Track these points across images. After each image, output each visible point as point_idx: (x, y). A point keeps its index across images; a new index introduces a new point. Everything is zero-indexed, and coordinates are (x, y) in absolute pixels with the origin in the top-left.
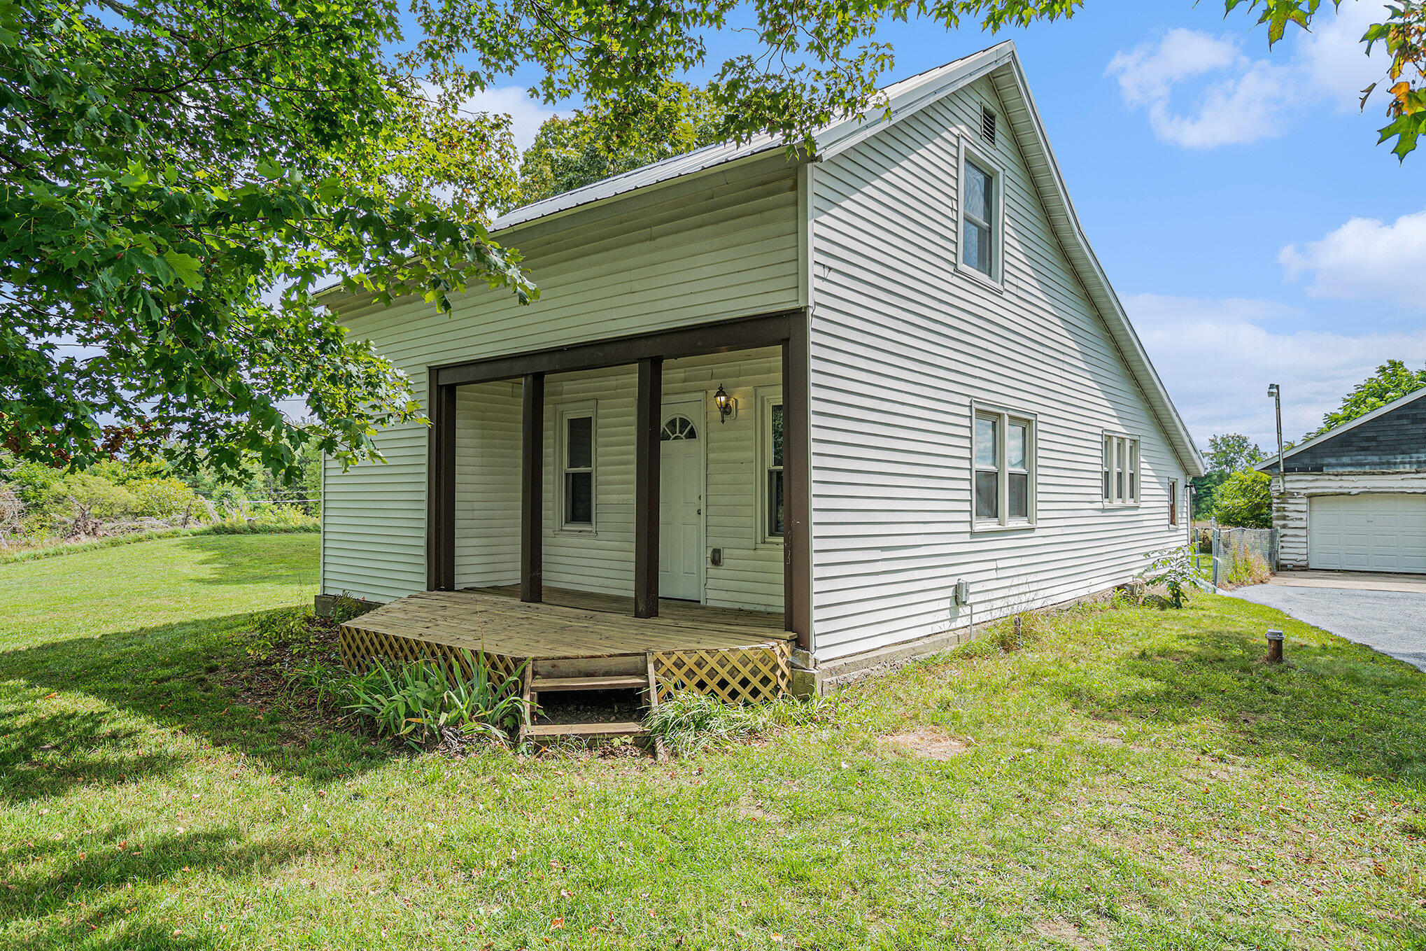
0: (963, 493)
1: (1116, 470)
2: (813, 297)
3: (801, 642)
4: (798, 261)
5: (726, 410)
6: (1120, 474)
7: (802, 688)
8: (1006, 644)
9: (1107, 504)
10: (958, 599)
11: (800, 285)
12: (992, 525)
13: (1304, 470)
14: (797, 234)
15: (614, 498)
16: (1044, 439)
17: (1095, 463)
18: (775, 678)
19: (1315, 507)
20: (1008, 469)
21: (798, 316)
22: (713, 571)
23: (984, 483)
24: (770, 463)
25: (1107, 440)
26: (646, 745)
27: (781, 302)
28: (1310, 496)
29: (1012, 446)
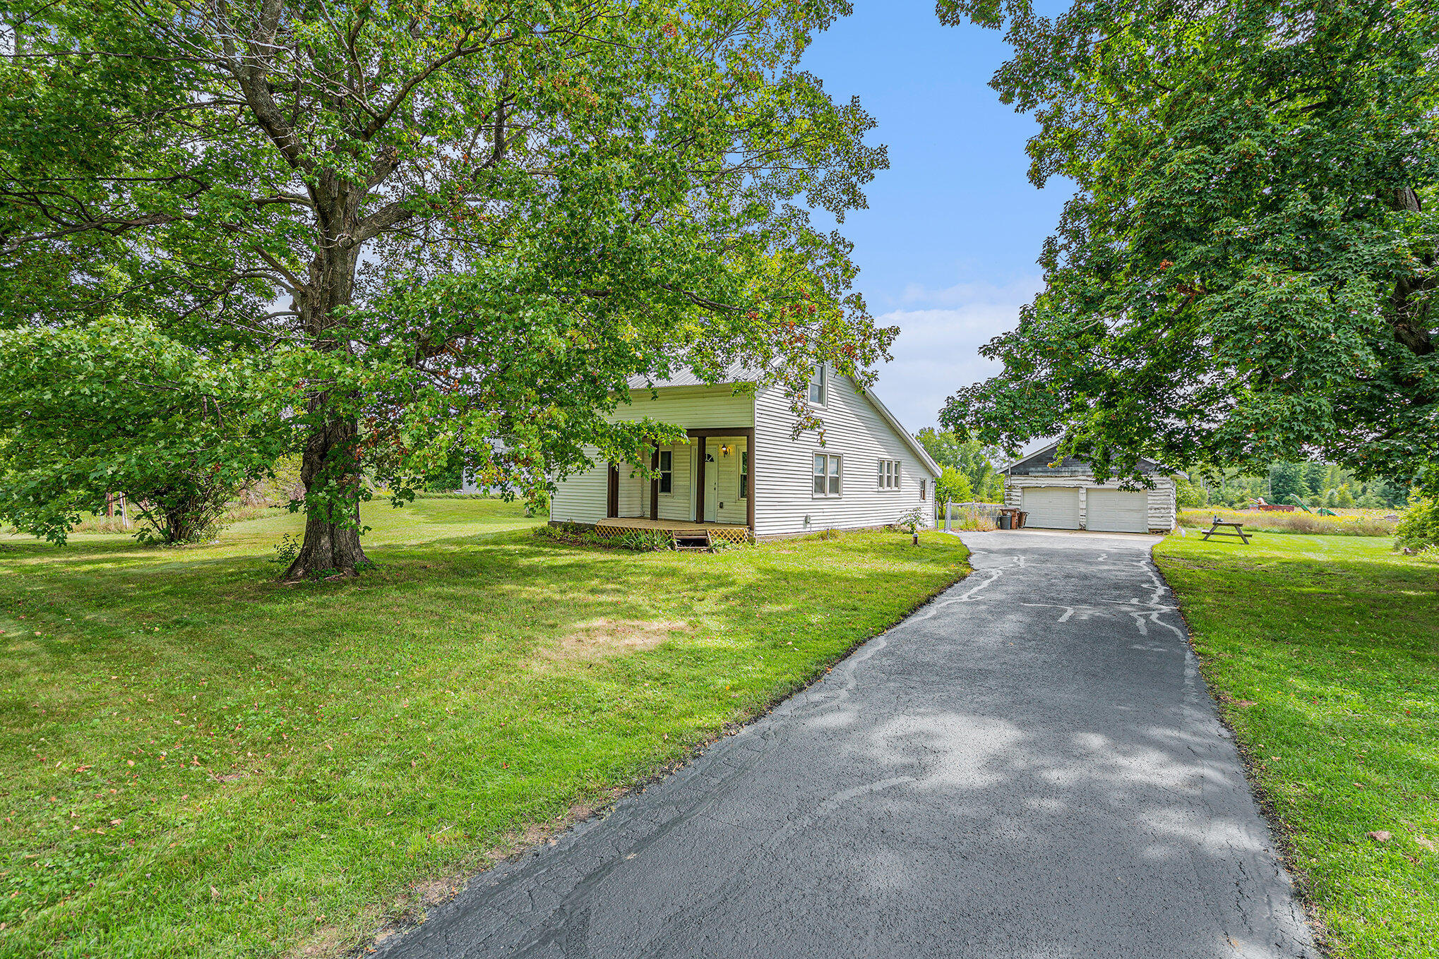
0: (810, 484)
1: (886, 475)
2: (757, 423)
3: (751, 529)
4: (753, 412)
5: (726, 453)
6: (889, 478)
7: (752, 541)
8: (823, 538)
9: (881, 489)
10: (807, 521)
11: (753, 420)
12: (822, 496)
13: (1020, 474)
14: (752, 404)
15: (681, 483)
16: (846, 463)
17: (875, 472)
18: (744, 538)
19: (1026, 494)
20: (829, 475)
21: (752, 429)
22: (720, 510)
23: (818, 481)
24: (741, 472)
25: (881, 463)
26: (710, 551)
27: (745, 424)
28: (1023, 488)
29: (831, 467)
